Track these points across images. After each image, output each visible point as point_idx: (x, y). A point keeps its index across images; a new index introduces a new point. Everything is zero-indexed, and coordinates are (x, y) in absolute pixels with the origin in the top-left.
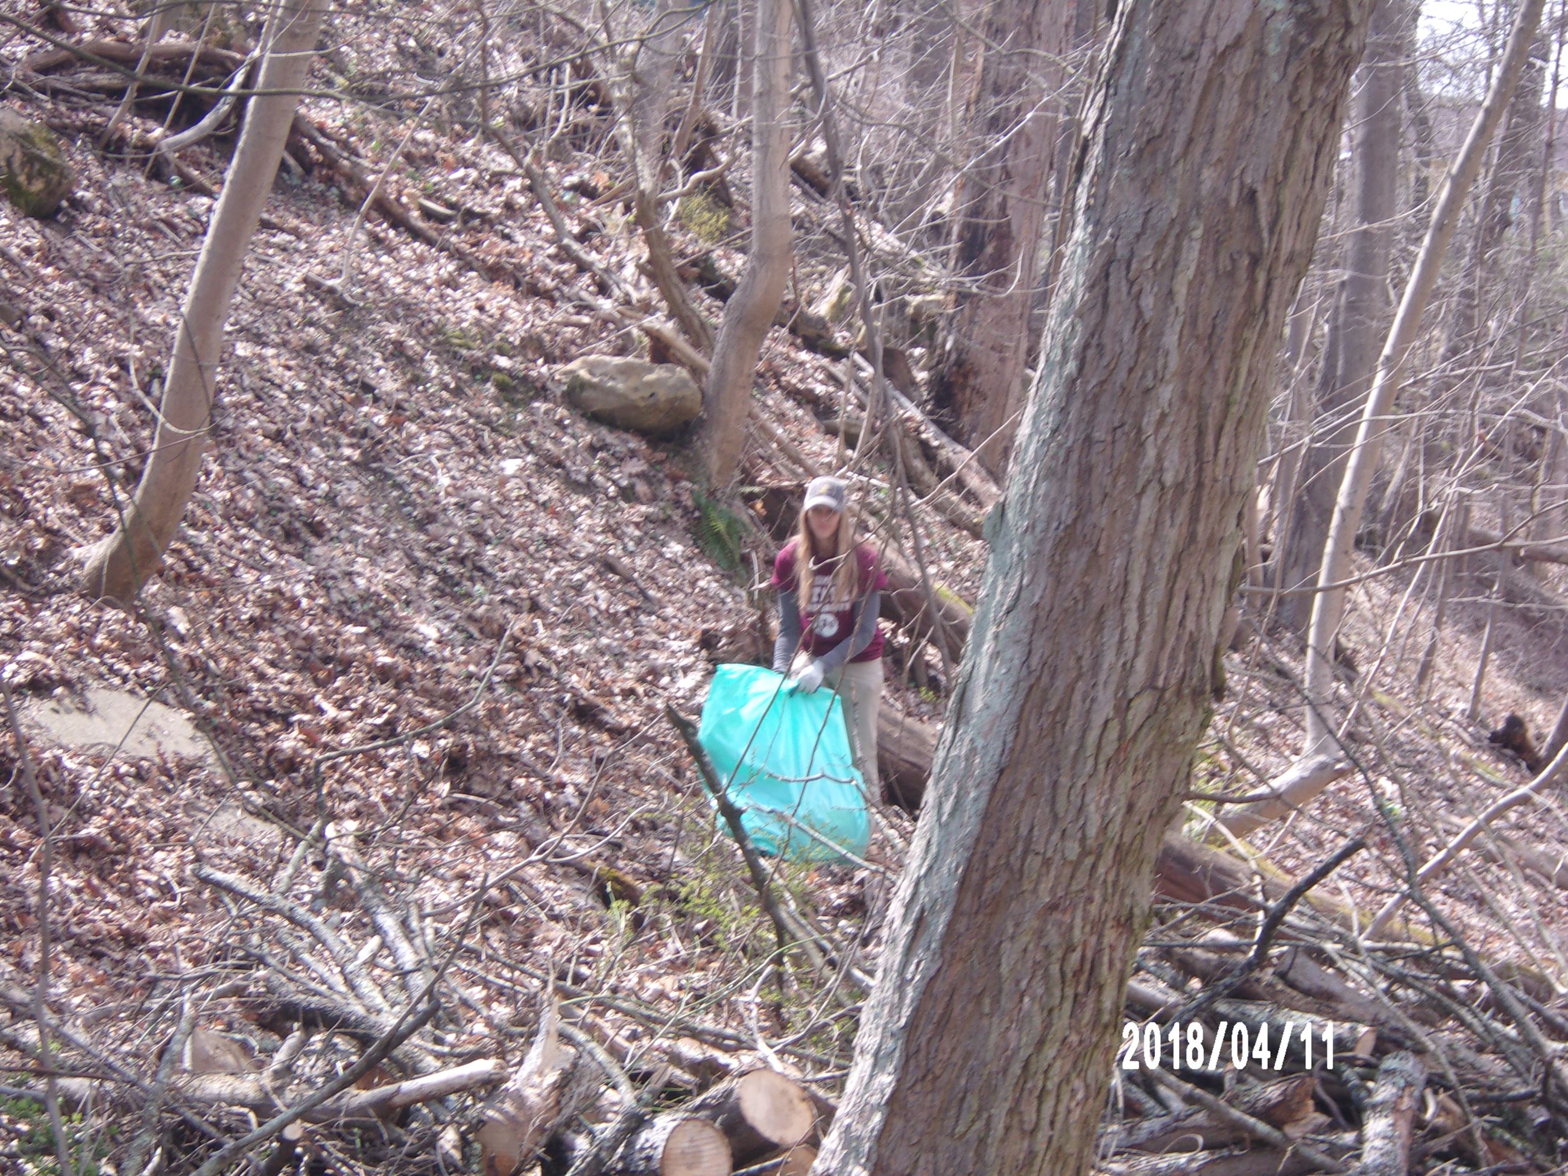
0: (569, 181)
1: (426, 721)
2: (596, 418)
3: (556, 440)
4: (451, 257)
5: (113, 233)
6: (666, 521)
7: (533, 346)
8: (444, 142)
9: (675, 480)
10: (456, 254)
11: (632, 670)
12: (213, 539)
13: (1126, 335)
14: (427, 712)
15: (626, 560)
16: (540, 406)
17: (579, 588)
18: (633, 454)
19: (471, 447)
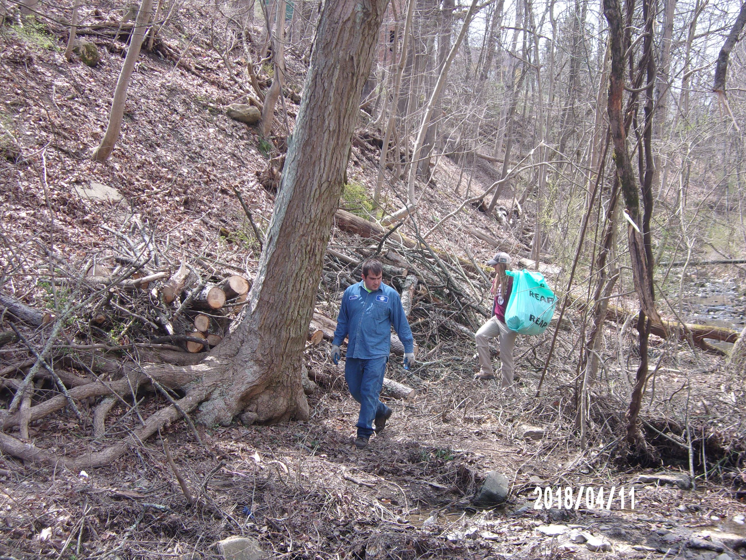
0: (235, 61)
1: (179, 192)
2: (234, 119)
3: (224, 124)
4: (202, 79)
5: (111, 71)
6: (251, 145)
7: (220, 101)
8: (203, 51)
9: (254, 134)
10: (203, 78)
11: (238, 180)
12: (130, 147)
13: (321, 93)
14: (179, 190)
15: (239, 154)
16: (220, 116)
17: (226, 161)
18: (243, 128)
19: (201, 125)
